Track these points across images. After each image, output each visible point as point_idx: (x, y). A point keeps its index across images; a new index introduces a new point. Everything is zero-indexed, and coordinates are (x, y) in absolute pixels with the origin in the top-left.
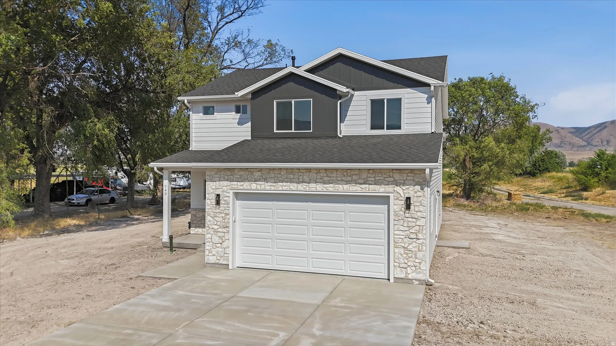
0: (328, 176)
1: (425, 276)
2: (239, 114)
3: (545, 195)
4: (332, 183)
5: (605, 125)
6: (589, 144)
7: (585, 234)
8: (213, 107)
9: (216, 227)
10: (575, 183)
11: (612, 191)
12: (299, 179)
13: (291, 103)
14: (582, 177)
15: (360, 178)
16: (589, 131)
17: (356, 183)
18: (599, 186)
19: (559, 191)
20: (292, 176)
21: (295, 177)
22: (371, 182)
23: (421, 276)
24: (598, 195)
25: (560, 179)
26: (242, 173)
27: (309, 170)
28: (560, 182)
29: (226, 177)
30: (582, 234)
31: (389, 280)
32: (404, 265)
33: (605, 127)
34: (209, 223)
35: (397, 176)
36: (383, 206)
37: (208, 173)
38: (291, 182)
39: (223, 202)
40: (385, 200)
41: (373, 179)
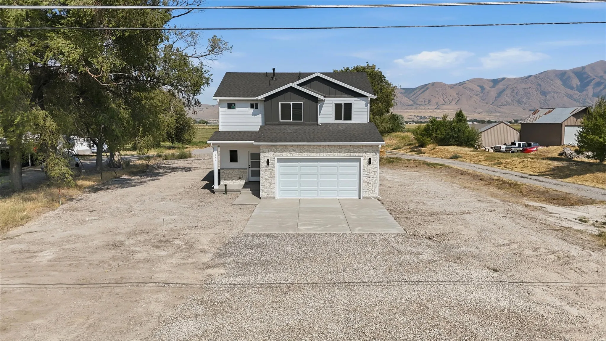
0: (329, 149)
1: (377, 195)
2: (253, 109)
3: (396, 151)
4: (332, 152)
5: (427, 86)
6: (415, 103)
7: (431, 175)
8: (235, 104)
9: (266, 177)
10: (415, 141)
11: (439, 147)
12: (314, 151)
13: (290, 104)
14: (420, 136)
15: (346, 150)
16: (415, 92)
17: (344, 152)
18: (431, 144)
19: (404, 148)
20: (310, 149)
21: (312, 149)
22: (352, 152)
23: (374, 195)
24: (431, 150)
25: (403, 138)
26: (282, 148)
27: (320, 146)
28: (404, 140)
29: (272, 150)
30: (429, 175)
31: (360, 198)
32: (367, 191)
33: (427, 88)
34: (262, 175)
35: (364, 148)
36: (356, 163)
37: (261, 148)
38: (310, 152)
39: (271, 164)
40: (359, 160)
41: (353, 150)
